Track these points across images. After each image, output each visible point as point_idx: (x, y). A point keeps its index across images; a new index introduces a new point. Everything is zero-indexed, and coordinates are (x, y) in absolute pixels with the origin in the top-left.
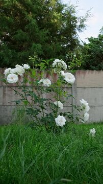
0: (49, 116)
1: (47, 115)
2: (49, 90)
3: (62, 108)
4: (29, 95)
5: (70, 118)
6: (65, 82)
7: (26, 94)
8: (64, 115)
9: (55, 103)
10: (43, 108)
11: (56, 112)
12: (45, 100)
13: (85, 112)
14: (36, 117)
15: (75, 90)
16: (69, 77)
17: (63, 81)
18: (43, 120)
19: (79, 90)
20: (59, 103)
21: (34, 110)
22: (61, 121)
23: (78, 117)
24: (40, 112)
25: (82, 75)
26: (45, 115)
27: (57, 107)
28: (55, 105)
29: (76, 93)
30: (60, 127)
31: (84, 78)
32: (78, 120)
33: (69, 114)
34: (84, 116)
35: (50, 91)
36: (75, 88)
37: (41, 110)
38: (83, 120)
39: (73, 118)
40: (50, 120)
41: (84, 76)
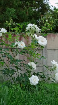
0: (23, 76)
1: (22, 75)
2: (24, 51)
3: (35, 68)
4: (6, 56)
5: (42, 77)
6: (38, 45)
7: (3, 55)
8: (37, 75)
9: (29, 64)
10: (18, 68)
11: (29, 72)
12: (20, 61)
13: (56, 72)
14: (12, 76)
15: (46, 52)
16: (42, 41)
17: (36, 44)
18: (18, 79)
19: (49, 52)
20: (33, 64)
21: (10, 70)
22: (34, 80)
23: (50, 76)
24: (15, 72)
25: (52, 38)
26: (20, 74)
27: (31, 67)
28: (29, 66)
29: (47, 54)
30: (34, 86)
31: (54, 41)
32: (50, 80)
33: (41, 74)
34: (54, 76)
35: (25, 53)
36: (46, 50)
37: (16, 70)
38: (54, 80)
39: (45, 78)
40: (24, 79)
41: (54, 39)
